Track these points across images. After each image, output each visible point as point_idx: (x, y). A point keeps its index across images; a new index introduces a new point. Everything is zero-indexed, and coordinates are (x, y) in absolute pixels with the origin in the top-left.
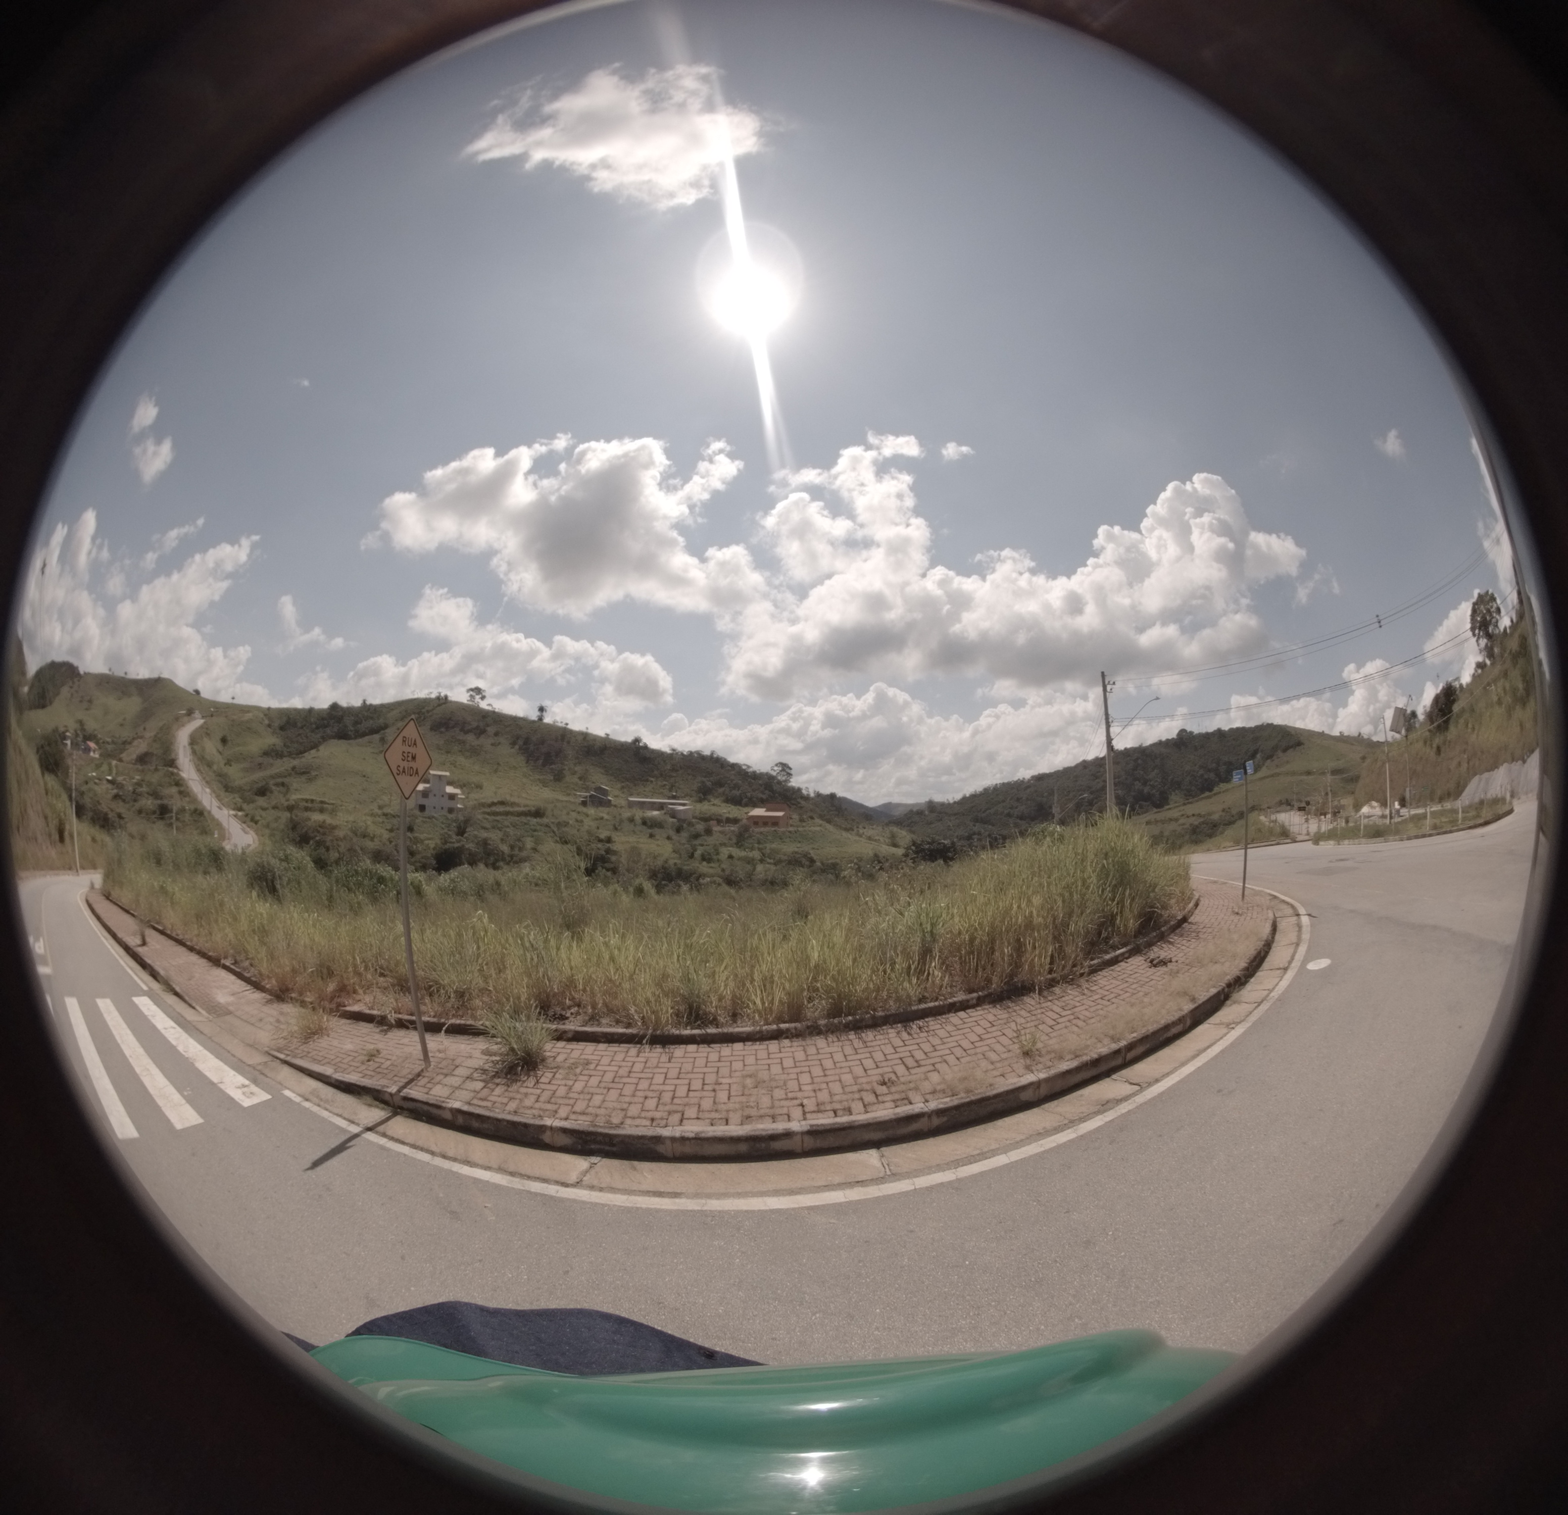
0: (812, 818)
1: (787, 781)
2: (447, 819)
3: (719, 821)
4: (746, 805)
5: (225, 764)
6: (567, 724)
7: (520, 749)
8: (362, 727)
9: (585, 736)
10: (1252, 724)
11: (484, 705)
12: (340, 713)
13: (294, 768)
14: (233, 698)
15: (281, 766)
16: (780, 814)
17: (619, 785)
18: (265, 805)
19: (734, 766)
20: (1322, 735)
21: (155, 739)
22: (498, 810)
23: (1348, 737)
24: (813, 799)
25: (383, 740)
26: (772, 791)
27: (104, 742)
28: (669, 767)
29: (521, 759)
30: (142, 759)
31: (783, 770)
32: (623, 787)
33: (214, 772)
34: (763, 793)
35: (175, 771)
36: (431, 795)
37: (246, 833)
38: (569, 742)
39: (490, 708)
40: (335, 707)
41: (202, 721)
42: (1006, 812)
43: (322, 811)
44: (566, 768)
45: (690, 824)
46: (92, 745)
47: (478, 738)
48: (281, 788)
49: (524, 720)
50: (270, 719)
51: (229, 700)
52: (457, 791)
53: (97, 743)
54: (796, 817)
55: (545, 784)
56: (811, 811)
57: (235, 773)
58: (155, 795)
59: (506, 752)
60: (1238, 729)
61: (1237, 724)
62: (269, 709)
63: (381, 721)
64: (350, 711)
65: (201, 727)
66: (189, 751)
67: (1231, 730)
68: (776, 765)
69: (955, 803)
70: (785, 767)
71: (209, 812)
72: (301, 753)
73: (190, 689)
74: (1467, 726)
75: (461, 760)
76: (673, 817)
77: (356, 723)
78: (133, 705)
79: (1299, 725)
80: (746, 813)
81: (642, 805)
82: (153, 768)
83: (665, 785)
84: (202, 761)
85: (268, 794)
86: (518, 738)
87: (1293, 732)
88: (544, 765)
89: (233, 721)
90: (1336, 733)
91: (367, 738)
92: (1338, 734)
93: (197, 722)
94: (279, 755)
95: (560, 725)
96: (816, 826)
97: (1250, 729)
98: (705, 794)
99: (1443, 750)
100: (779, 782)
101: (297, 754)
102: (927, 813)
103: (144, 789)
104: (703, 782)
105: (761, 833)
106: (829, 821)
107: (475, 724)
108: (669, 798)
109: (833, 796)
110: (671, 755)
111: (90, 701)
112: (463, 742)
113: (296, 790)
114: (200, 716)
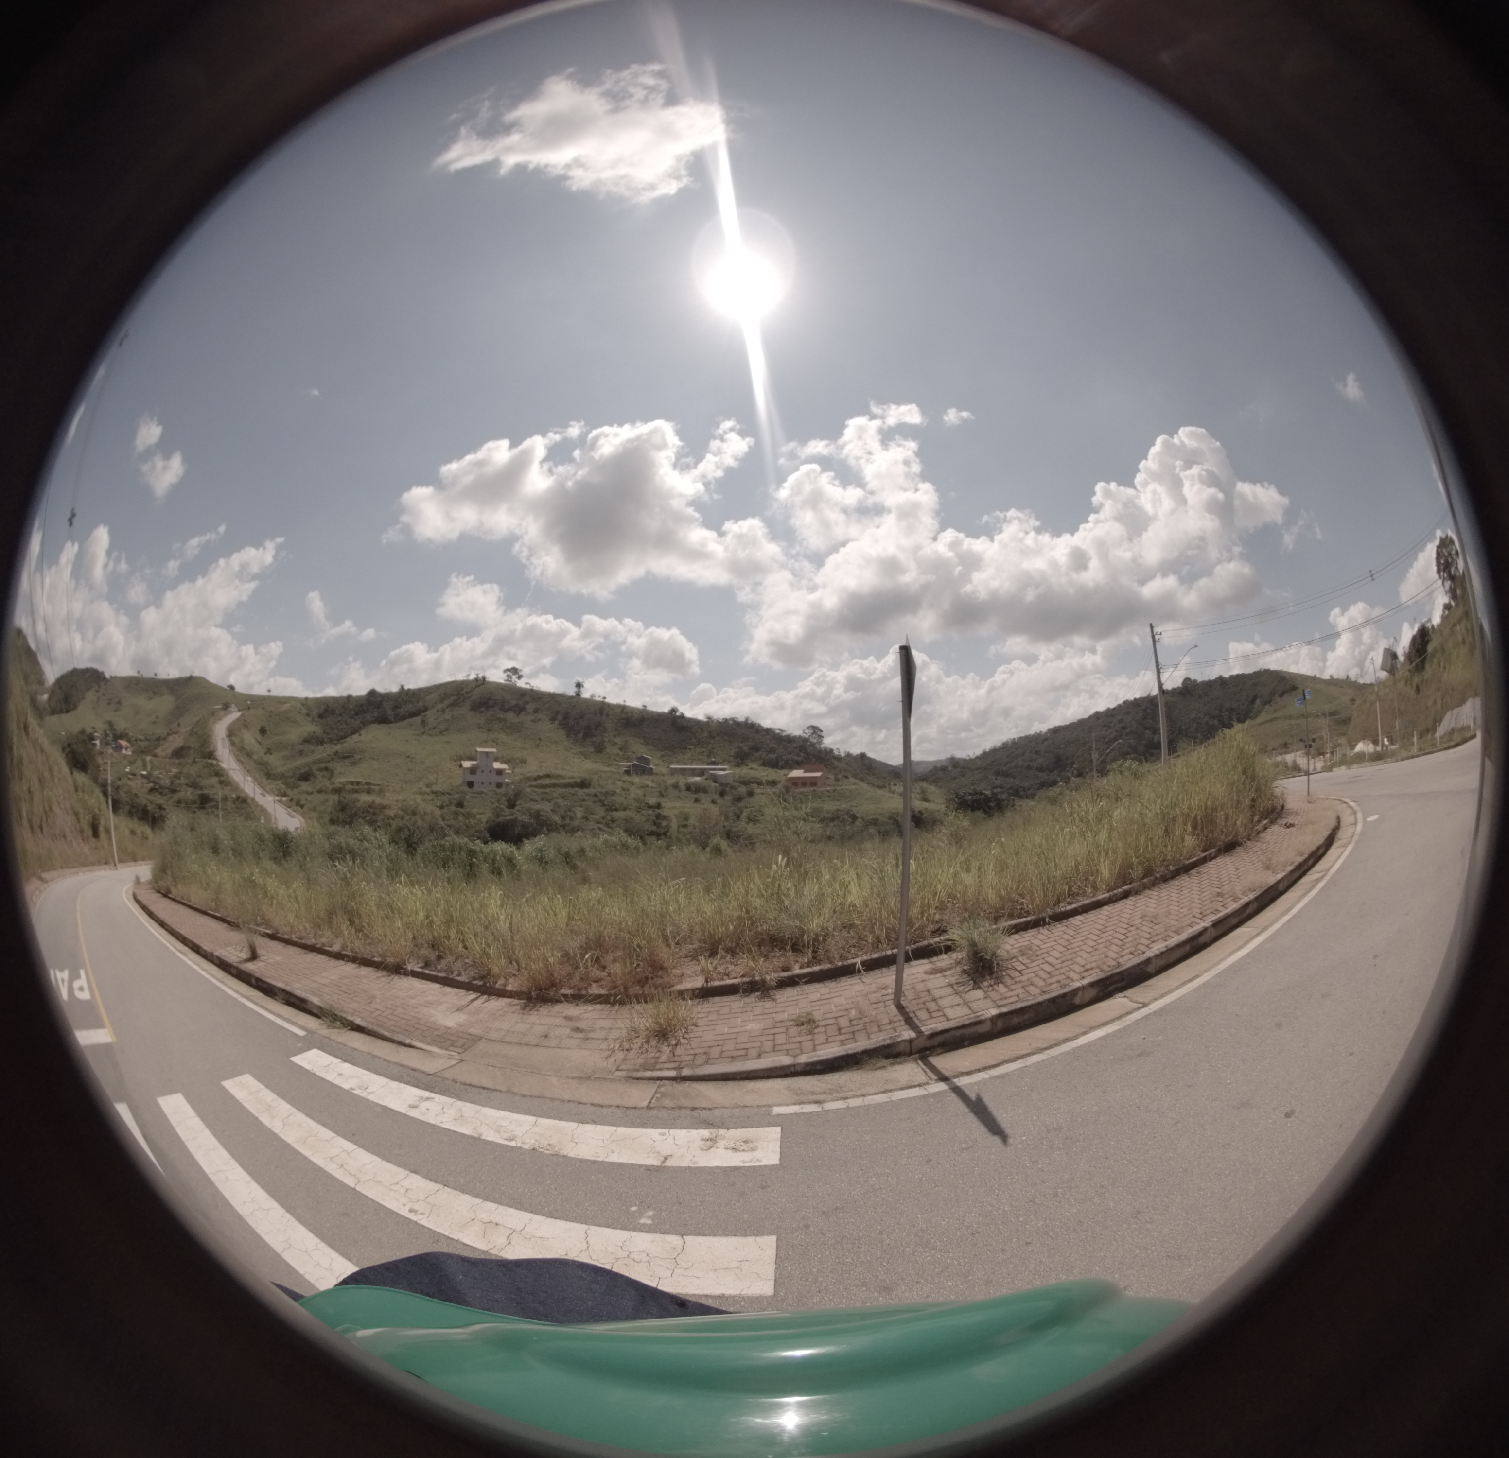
0: (847, 777)
1: (820, 743)
2: (497, 794)
3: (760, 784)
4: (783, 768)
5: (266, 753)
6: (605, 698)
7: (560, 724)
8: (401, 711)
9: (623, 708)
10: (1249, 670)
11: (521, 684)
12: (379, 699)
13: (336, 753)
14: (269, 691)
15: (323, 752)
16: (818, 774)
17: (659, 754)
18: (310, 789)
19: (768, 731)
20: (1314, 679)
21: (192, 733)
22: (544, 783)
23: (1338, 680)
24: (844, 758)
25: (424, 723)
26: (806, 753)
27: (136, 740)
28: (705, 734)
29: (562, 734)
30: (179, 753)
31: (814, 733)
32: (663, 756)
33: (255, 761)
34: (798, 755)
35: (215, 762)
36: (479, 772)
37: (292, 817)
38: (607, 715)
39: (528, 687)
40: (372, 693)
41: (239, 714)
42: (1026, 764)
43: (369, 792)
44: (606, 739)
45: (733, 788)
46: (123, 743)
47: (518, 715)
48: (325, 773)
49: (562, 696)
50: (308, 708)
51: (266, 694)
52: (505, 766)
53: (129, 741)
54: (831, 776)
55: (585, 755)
56: (845, 770)
57: (275, 761)
58: (194, 785)
59: (547, 728)
60: (1238, 675)
61: (1236, 671)
62: (306, 699)
63: (421, 704)
64: (388, 696)
65: (238, 720)
66: (227, 742)
67: (1232, 677)
68: (808, 728)
69: (977, 758)
70: (816, 730)
71: (253, 799)
72: (342, 738)
73: (224, 684)
74: (1440, 665)
75: (503, 737)
76: (715, 782)
77: (395, 707)
78: (165, 703)
79: (1293, 669)
80: (785, 775)
81: (683, 771)
82: (190, 761)
83: (703, 752)
84: (241, 752)
85: (312, 778)
86: (557, 713)
87: (1288, 677)
88: (584, 738)
89: (271, 712)
90: (1326, 676)
91: (407, 721)
92: (1328, 678)
93: (234, 715)
94: (320, 742)
95: (597, 699)
96: (852, 785)
97: (1249, 674)
98: (742, 759)
99: (1421, 688)
100: (813, 745)
101: (338, 740)
102: (950, 768)
103: (183, 781)
104: (740, 747)
105: (801, 793)
106: (862, 780)
107: (514, 702)
108: (708, 764)
109: (863, 756)
110: (707, 722)
111: (119, 703)
112: (504, 720)
113: (340, 773)
114: (236, 709)
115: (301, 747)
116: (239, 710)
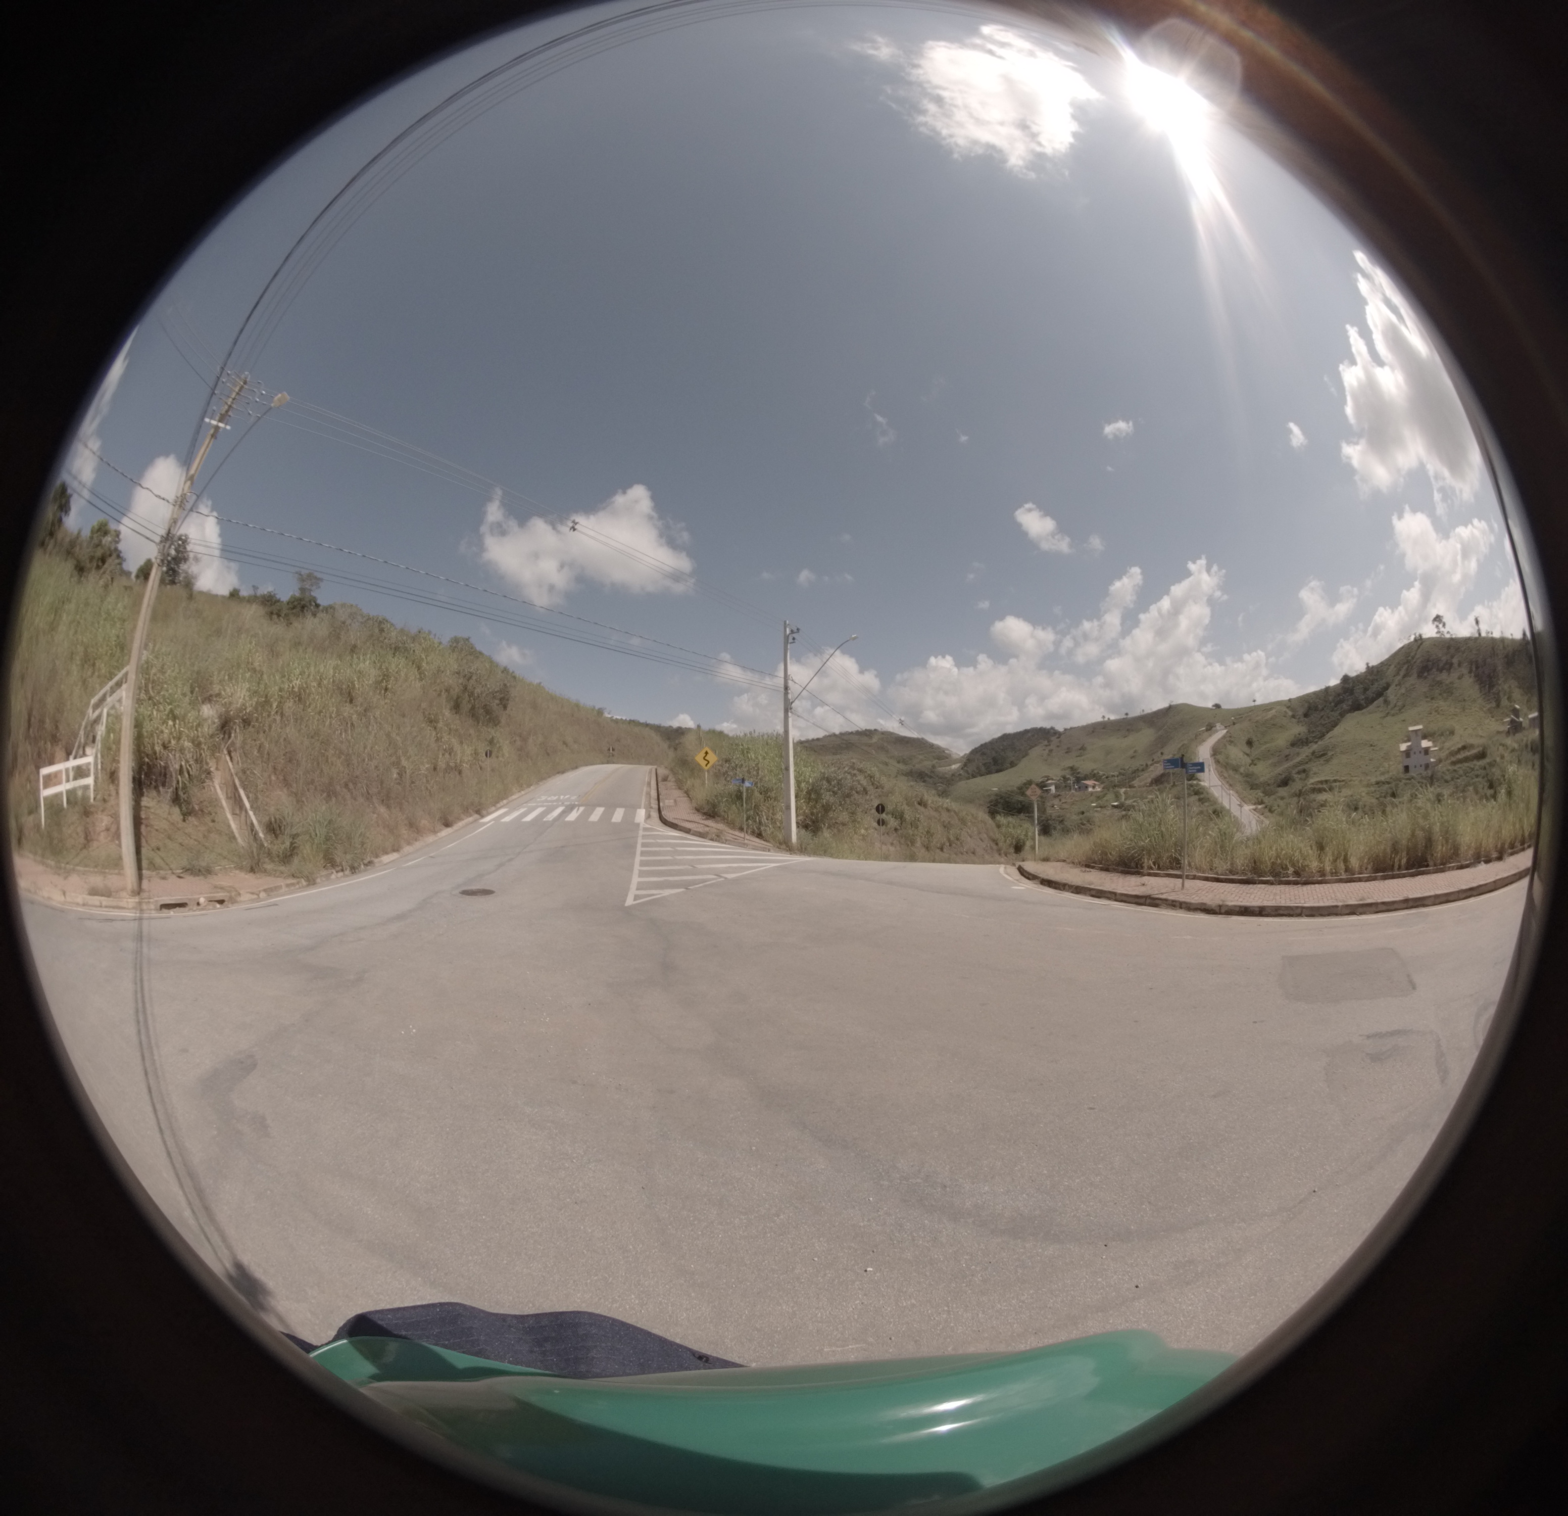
5: (1252, 764)
7: (1474, 676)
8: (1370, 693)
11: (1445, 633)
12: (1351, 684)
13: (1315, 753)
14: (1254, 700)
15: (1305, 752)
25: (1386, 702)
27: (1107, 777)
30: (1157, 781)
33: (1239, 773)
36: (1411, 754)
38: (1496, 655)
39: (1450, 635)
40: (1345, 679)
41: (1224, 731)
44: (1501, 688)
46: (1090, 782)
47: (1449, 674)
48: (1302, 775)
50: (1293, 709)
51: (1250, 704)
52: (1430, 744)
53: (1097, 779)
55: (1490, 713)
57: (1261, 770)
59: (1467, 683)
62: (1292, 699)
63: (1383, 680)
64: (1358, 679)
65: (1223, 737)
66: (1214, 766)
72: (1324, 734)
73: (1209, 705)
75: (1442, 704)
77: (1365, 689)
78: (1144, 737)
84: (1226, 768)
85: (1289, 783)
86: (1471, 663)
88: (1489, 691)
89: (1256, 723)
91: (1374, 704)
93: (1218, 734)
94: (1305, 742)
95: (1489, 635)
101: (1319, 737)
107: (1444, 659)
111: (1082, 749)
112: (1441, 683)
113: (1315, 774)
114: (1223, 727)
115: (1287, 752)
116: (1226, 727)
